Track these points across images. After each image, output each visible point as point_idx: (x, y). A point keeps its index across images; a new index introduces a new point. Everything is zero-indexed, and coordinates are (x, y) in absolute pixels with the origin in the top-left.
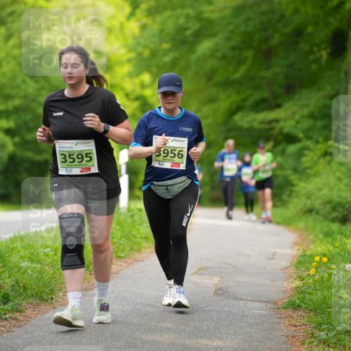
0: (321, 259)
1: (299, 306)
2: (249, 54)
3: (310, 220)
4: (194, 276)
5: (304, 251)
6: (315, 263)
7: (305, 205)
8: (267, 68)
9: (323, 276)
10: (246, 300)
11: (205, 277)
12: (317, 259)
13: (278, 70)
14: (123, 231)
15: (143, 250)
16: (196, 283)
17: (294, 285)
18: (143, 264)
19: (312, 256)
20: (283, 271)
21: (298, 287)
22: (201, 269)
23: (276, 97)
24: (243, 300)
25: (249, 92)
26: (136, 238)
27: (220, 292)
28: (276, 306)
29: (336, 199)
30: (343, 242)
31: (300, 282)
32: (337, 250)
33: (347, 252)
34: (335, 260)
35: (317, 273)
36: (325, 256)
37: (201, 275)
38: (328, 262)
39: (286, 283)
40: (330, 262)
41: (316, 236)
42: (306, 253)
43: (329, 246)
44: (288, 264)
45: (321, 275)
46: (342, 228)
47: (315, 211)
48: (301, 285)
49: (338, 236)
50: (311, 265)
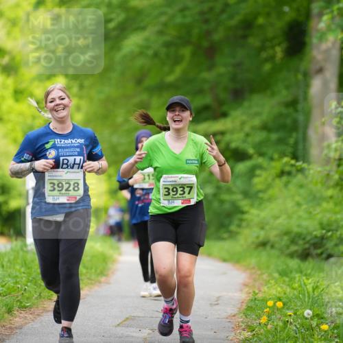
0: (275, 304)
2: (187, 52)
3: (264, 255)
4: (119, 328)
5: (255, 294)
6: (268, 309)
7: (258, 237)
8: (211, 68)
9: (277, 325)
11: (132, 329)
12: (270, 303)
13: (222, 70)
14: (30, 274)
16: (121, 337)
17: (242, 337)
19: (265, 301)
20: (228, 320)
21: (246, 340)
22: (127, 318)
23: (221, 103)
29: (296, 230)
30: (302, 283)
31: (249, 333)
32: (296, 292)
33: (307, 295)
34: (293, 304)
35: (270, 322)
36: (280, 299)
37: (128, 326)
38: (283, 308)
39: (233, 334)
40: (286, 307)
41: (270, 275)
42: (256, 297)
43: (285, 287)
44: (235, 311)
45: (275, 323)
46: (302, 265)
47: (270, 244)
48: (251, 337)
49: (297, 275)
50: (263, 312)
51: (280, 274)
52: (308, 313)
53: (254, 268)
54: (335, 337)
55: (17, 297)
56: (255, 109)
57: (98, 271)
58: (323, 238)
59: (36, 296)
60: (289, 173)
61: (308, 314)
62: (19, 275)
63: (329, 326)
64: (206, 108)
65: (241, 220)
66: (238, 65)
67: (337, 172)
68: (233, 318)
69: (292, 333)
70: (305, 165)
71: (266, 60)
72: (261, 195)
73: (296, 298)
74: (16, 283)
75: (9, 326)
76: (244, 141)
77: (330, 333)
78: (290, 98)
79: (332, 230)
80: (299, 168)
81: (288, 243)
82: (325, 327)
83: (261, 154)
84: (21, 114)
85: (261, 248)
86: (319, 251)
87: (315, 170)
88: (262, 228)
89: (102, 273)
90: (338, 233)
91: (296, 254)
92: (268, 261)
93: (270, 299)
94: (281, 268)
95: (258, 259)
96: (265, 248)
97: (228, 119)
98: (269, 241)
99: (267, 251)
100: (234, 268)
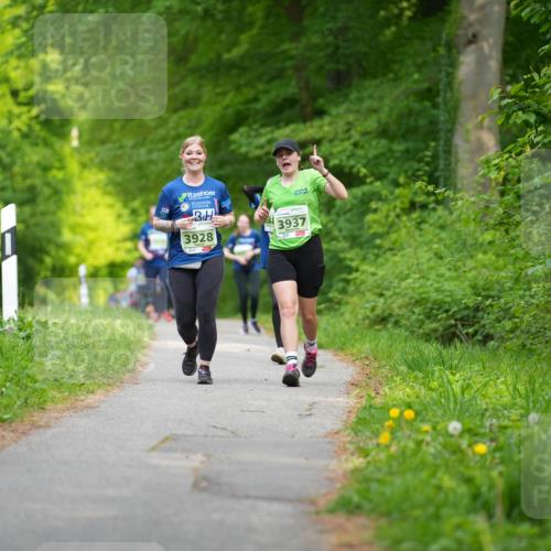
0: (402, 413)
1: (358, 507)
3: (383, 337)
4: (154, 454)
5: (370, 398)
6: (391, 422)
7: (373, 309)
8: (295, 37)
9: (406, 447)
10: (257, 498)
11: (174, 455)
12: (394, 413)
13: (316, 39)
14: (9, 368)
15: (49, 406)
16: (156, 468)
17: (350, 466)
18: (49, 432)
19: (385, 408)
20: (327, 440)
21: (356, 470)
22: (166, 439)
23: (314, 99)
24: (247, 497)
25: (261, 86)
26: (35, 381)
27: (205, 484)
28: (313, 509)
29: (434, 296)
30: (445, 380)
31: (361, 460)
32: (434, 395)
33: (452, 399)
34: (430, 414)
35: (395, 442)
36: (409, 406)
37: (168, 451)
38: (415, 420)
39: (335, 462)
40: (419, 418)
41: (394, 369)
42: (373, 402)
43: (417, 386)
44: (338, 426)
45: (402, 444)
46: (444, 352)
47: (393, 320)
48: (363, 465)
49: (436, 368)
50: (383, 426)
51: (410, 367)
52: (455, 426)
53: (367, 358)
54: (498, 464)
56: (368, 103)
58: (477, 309)
59: (19, 403)
60: (424, 207)
61: (455, 429)
63: (489, 447)
64: (290, 102)
65: (347, 282)
66: (343, 30)
67: (501, 203)
68: (336, 436)
69: (429, 459)
70: (450, 193)
71: (387, 23)
72: (378, 241)
73: (435, 404)
76: (352, 156)
77: (489, 458)
78: (426, 85)
79: (493, 297)
80: (440, 198)
81: (422, 317)
82: (481, 448)
83: (380, 177)
85: (377, 327)
86: (471, 330)
87: (465, 201)
88: (381, 295)
90: (502, 301)
91: (433, 336)
92: (391, 346)
93: (394, 406)
94: (410, 357)
95: (374, 344)
96: (385, 327)
97: (327, 120)
98: (391, 315)
99: (387, 330)
100: (336, 358)
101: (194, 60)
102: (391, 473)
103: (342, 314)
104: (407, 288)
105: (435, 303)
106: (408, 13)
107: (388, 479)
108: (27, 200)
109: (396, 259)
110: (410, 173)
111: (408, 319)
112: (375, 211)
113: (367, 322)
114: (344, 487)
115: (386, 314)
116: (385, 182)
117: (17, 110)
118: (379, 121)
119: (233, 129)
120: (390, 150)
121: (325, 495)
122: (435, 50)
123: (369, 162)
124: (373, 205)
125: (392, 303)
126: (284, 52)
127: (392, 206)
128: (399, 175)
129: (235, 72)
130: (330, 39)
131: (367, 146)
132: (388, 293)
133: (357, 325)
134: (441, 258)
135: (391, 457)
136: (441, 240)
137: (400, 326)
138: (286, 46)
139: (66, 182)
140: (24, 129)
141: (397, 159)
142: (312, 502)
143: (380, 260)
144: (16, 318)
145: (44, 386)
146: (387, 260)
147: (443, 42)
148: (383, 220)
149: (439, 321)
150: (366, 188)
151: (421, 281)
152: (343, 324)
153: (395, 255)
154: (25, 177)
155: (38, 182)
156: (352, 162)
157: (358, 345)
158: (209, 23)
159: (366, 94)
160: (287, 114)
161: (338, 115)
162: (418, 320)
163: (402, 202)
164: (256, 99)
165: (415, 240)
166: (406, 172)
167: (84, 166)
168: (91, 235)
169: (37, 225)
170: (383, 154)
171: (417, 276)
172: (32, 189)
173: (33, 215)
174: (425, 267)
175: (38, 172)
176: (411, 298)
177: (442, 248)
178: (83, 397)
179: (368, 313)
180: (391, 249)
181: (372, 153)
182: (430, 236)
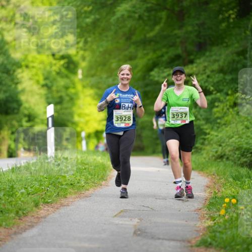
0: (230, 201)
1: (210, 244)
2: (164, 14)
3: (222, 165)
4: (116, 218)
5: (216, 193)
6: (225, 204)
7: (216, 152)
8: (181, 27)
9: (232, 216)
10: (163, 239)
11: (127, 219)
12: (227, 200)
13: (190, 28)
14: (50, 179)
15: (68, 196)
16: (117, 225)
17: (206, 225)
18: (69, 208)
19: (223, 198)
20: (196, 213)
21: (209, 227)
22: (122, 211)
23: (189, 54)
24: (159, 239)
25: (164, 50)
26: (62, 185)
27: (139, 232)
28: (189, 244)
29: (245, 146)
31: (212, 222)
35: (227, 214)
36: (234, 197)
37: (122, 217)
38: (237, 203)
39: (199, 223)
41: (226, 179)
42: (217, 195)
43: (237, 188)
44: (201, 206)
45: (231, 215)
46: (250, 172)
47: (226, 157)
48: (213, 225)
49: (246, 180)
50: (221, 206)
51: (234, 179)
53: (214, 175)
55: (42, 195)
56: (214, 57)
57: (100, 177)
59: (55, 195)
62: (43, 180)
64: (178, 57)
65: (205, 139)
66: (203, 24)
68: (200, 211)
71: (223, 20)
72: (219, 121)
74: (41, 185)
75: (37, 216)
76: (206, 81)
78: (241, 49)
81: (239, 156)
83: (220, 91)
84: (42, 62)
85: (219, 160)
88: (220, 145)
89: (103, 179)
91: (245, 164)
92: (225, 169)
93: (227, 197)
94: (234, 175)
95: (217, 168)
96: (222, 160)
97: (195, 65)
98: (225, 155)
99: (223, 162)
100: (200, 175)
101: (134, 38)
102: (225, 229)
103: (202, 154)
104: (232, 142)
105: (246, 149)
106: (233, 16)
107: (224, 231)
108: (59, 102)
109: (227, 129)
110: (234, 89)
111: (233, 156)
112: (217, 107)
113: (214, 158)
114: (204, 235)
115: (223, 154)
116: (222, 93)
117: (54, 62)
118: (219, 66)
119: (151, 70)
120: (224, 79)
121: (195, 238)
122: (245, 33)
123: (214, 84)
124: (216, 104)
125: (225, 149)
126: (176, 34)
127: (225, 105)
128: (228, 90)
129: (153, 43)
130: (196, 28)
131: (213, 77)
132: (223, 145)
133: (209, 159)
134: (248, 128)
135: (226, 221)
136: (248, 120)
137: (229, 160)
138: (176, 32)
139: (76, 94)
140: (58, 70)
141: (227, 83)
142: (189, 242)
143: (220, 130)
144: (54, 156)
145: (66, 187)
146: (223, 129)
147: (249, 29)
148: (221, 111)
149: (248, 157)
150: (213, 96)
151: (239, 139)
152: (203, 159)
153: (227, 127)
154: (58, 91)
155: (63, 94)
156: (206, 84)
157: (210, 169)
158: (141, 22)
159: (213, 53)
160: (177, 62)
161: (200, 63)
162: (237, 157)
163: (230, 103)
164: (162, 56)
165: (236, 120)
166: (232, 89)
167: (84, 87)
168: (87, 118)
169: (63, 114)
170: (221, 81)
171: (237, 137)
172: (61, 97)
173: (61, 109)
174: (241, 132)
175: (64, 90)
176: (234, 147)
177: (249, 123)
178: (83, 192)
179: (214, 154)
180: (225, 124)
181: (216, 80)
182: (243, 118)
